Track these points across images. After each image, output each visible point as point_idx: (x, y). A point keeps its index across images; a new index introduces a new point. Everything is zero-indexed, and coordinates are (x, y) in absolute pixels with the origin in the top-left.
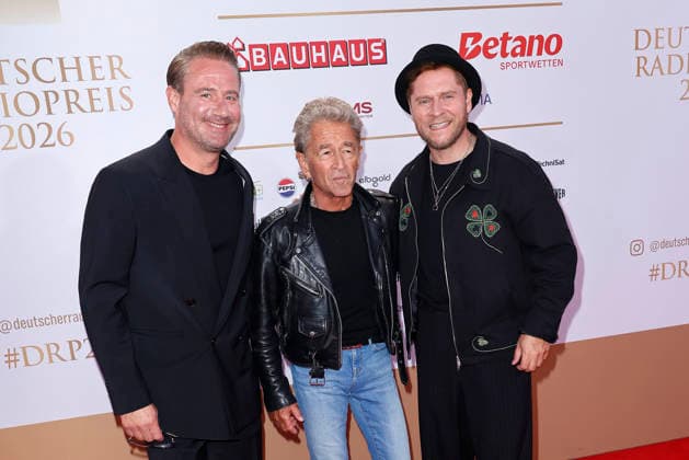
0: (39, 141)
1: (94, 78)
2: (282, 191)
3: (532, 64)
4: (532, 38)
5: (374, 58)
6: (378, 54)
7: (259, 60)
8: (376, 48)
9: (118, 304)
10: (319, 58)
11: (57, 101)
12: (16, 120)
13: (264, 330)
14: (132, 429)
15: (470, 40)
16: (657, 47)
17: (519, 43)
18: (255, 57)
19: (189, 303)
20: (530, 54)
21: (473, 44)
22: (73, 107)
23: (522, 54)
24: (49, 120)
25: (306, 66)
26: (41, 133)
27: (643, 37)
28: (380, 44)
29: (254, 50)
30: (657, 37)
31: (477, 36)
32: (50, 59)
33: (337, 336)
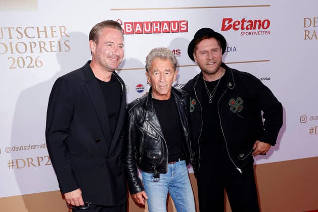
0: (26, 65)
1: (53, 36)
2: (138, 90)
3: (256, 33)
4: (256, 21)
5: (182, 29)
6: (184, 28)
7: (129, 29)
8: (183, 24)
9: (64, 141)
10: (157, 29)
11: (35, 47)
12: (16, 55)
13: (130, 156)
14: (70, 200)
15: (227, 22)
16: (314, 26)
17: (250, 23)
18: (127, 28)
19: (97, 142)
20: (255, 28)
21: (228, 23)
22: (43, 49)
23: (251, 29)
24: (31, 55)
25: (150, 32)
26: (28, 61)
27: (308, 22)
28: (185, 23)
29: (127, 25)
30: (314, 22)
31: (230, 20)
32: (33, 28)
33: (166, 158)
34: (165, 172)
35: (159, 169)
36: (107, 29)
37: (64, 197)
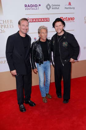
4: (70, 18)
15: (61, 18)
25: (38, 22)
33: (43, 59)
34: (43, 63)
35: (41, 62)
36: (23, 21)
37: (11, 72)
